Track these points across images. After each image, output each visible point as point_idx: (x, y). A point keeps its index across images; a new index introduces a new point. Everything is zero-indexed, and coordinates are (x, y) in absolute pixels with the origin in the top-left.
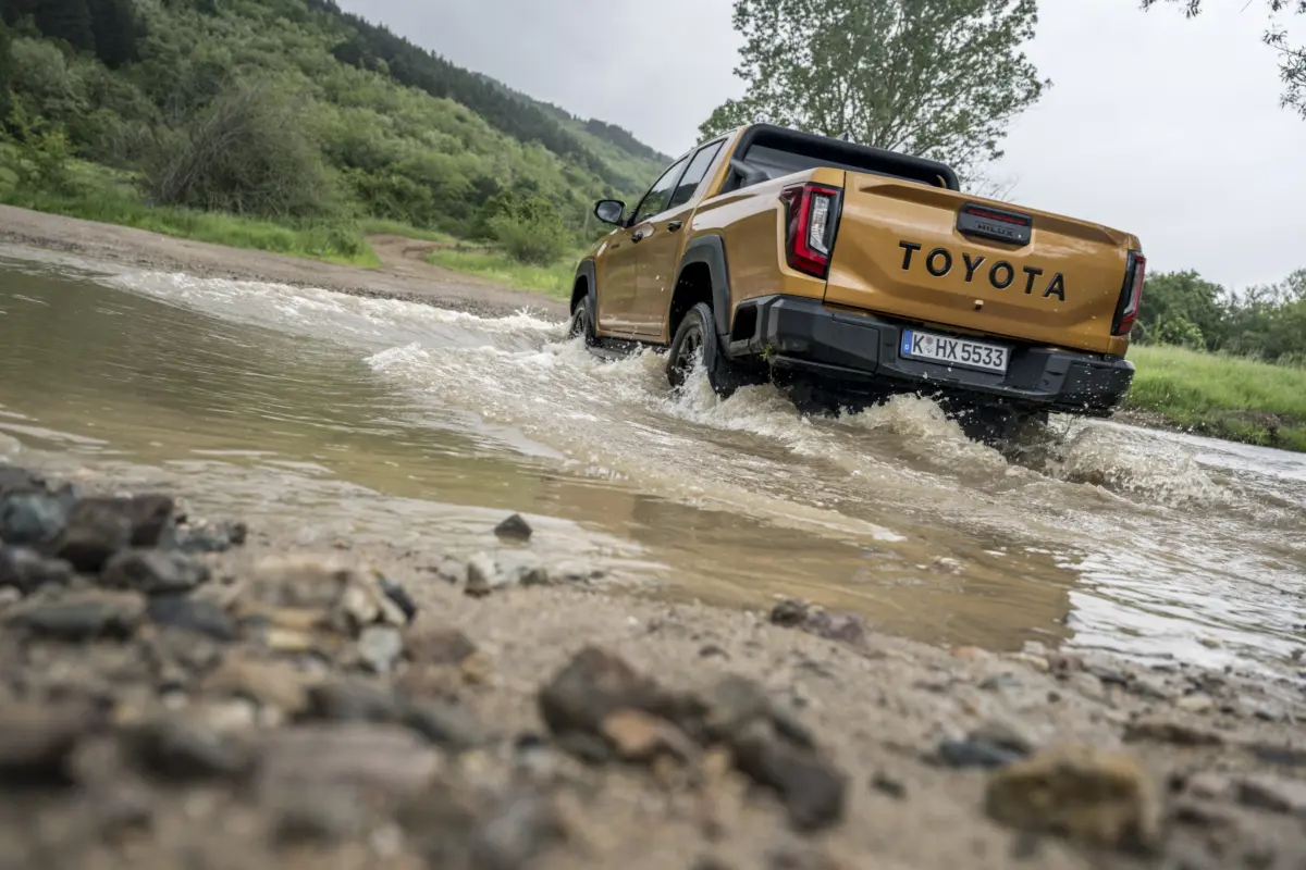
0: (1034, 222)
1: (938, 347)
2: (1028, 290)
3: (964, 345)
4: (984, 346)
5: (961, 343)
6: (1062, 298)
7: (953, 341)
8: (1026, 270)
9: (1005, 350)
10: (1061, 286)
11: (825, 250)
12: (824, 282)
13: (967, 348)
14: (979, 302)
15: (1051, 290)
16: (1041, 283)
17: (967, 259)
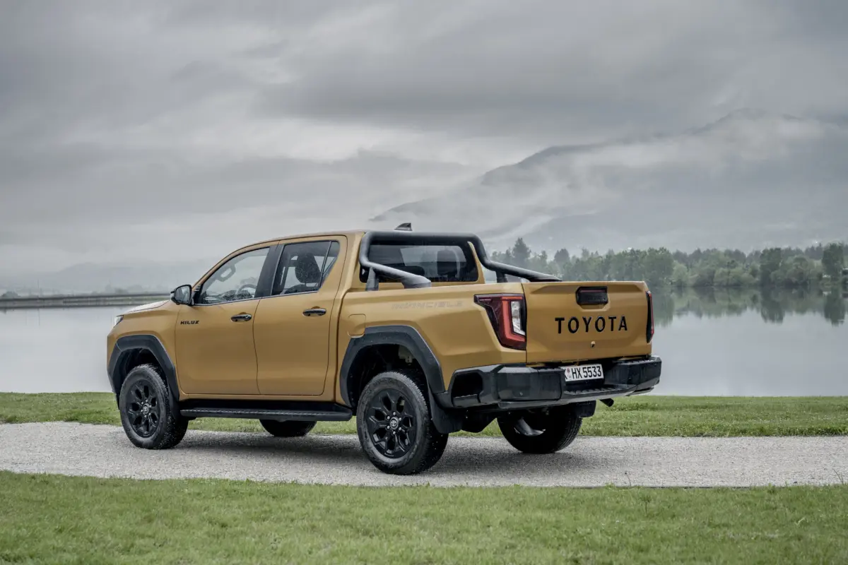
0: (608, 289)
1: (573, 373)
2: (612, 330)
3: (583, 368)
4: (591, 366)
5: (581, 367)
6: (626, 329)
7: (578, 367)
8: (610, 318)
9: (600, 365)
10: (625, 323)
11: (522, 333)
12: (524, 352)
13: (585, 370)
14: (593, 343)
15: (621, 326)
16: (617, 323)
17: (584, 319)
